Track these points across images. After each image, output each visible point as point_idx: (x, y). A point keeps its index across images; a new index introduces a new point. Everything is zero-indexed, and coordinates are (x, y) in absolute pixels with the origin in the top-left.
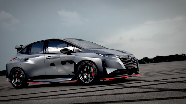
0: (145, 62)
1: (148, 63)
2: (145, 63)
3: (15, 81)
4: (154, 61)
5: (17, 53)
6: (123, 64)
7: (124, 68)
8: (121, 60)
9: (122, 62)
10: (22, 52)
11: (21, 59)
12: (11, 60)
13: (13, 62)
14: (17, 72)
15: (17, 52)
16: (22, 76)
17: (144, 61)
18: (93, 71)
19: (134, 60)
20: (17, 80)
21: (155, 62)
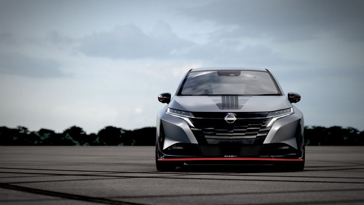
0: (74, 142)
1: (82, 144)
2: (74, 144)
4: (97, 140)
17: (71, 139)
21: (101, 144)
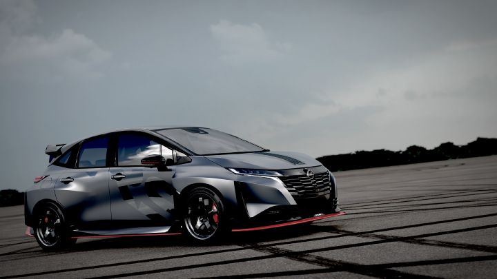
3: (44, 233)
5: (49, 164)
6: (289, 191)
7: (292, 202)
8: (285, 183)
9: (287, 187)
10: (61, 162)
11: (56, 181)
12: (36, 182)
13: (39, 186)
14: (48, 212)
15: (50, 162)
16: (59, 220)
18: (216, 210)
19: (321, 180)
20: (49, 231)
